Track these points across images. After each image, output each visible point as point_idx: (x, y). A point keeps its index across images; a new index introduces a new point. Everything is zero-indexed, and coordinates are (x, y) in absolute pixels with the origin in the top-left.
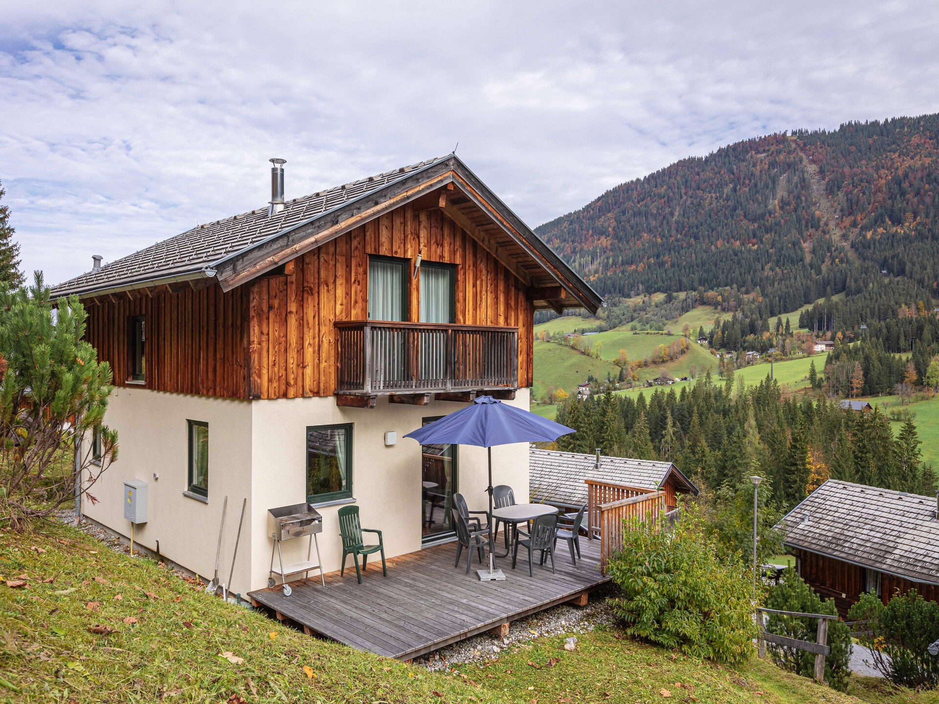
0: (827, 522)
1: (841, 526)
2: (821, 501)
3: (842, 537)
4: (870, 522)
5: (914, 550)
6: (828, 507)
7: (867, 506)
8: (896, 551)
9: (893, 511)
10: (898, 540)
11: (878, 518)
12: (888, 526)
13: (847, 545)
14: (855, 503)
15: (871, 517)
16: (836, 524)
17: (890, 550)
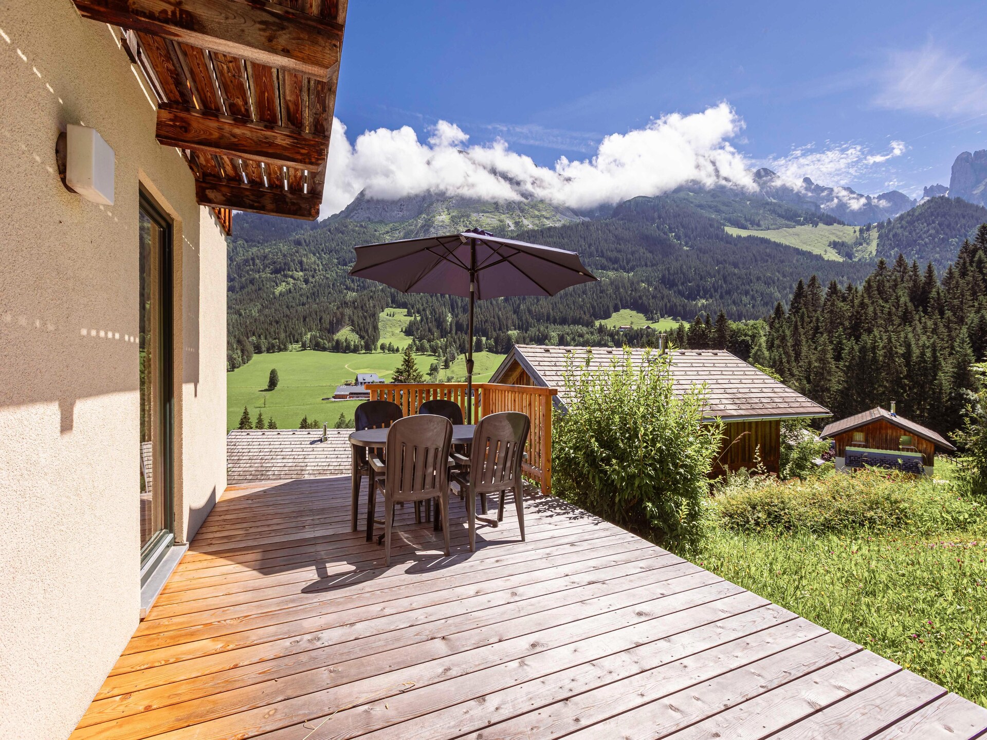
0: (244, 461)
1: (258, 461)
2: (233, 447)
3: (264, 469)
4: (279, 453)
5: (320, 464)
6: (241, 450)
7: (272, 443)
8: (308, 468)
9: (293, 443)
10: (306, 460)
11: (284, 450)
12: (293, 453)
13: (270, 473)
14: (261, 443)
15: (278, 450)
16: (253, 461)
17: (304, 468)
